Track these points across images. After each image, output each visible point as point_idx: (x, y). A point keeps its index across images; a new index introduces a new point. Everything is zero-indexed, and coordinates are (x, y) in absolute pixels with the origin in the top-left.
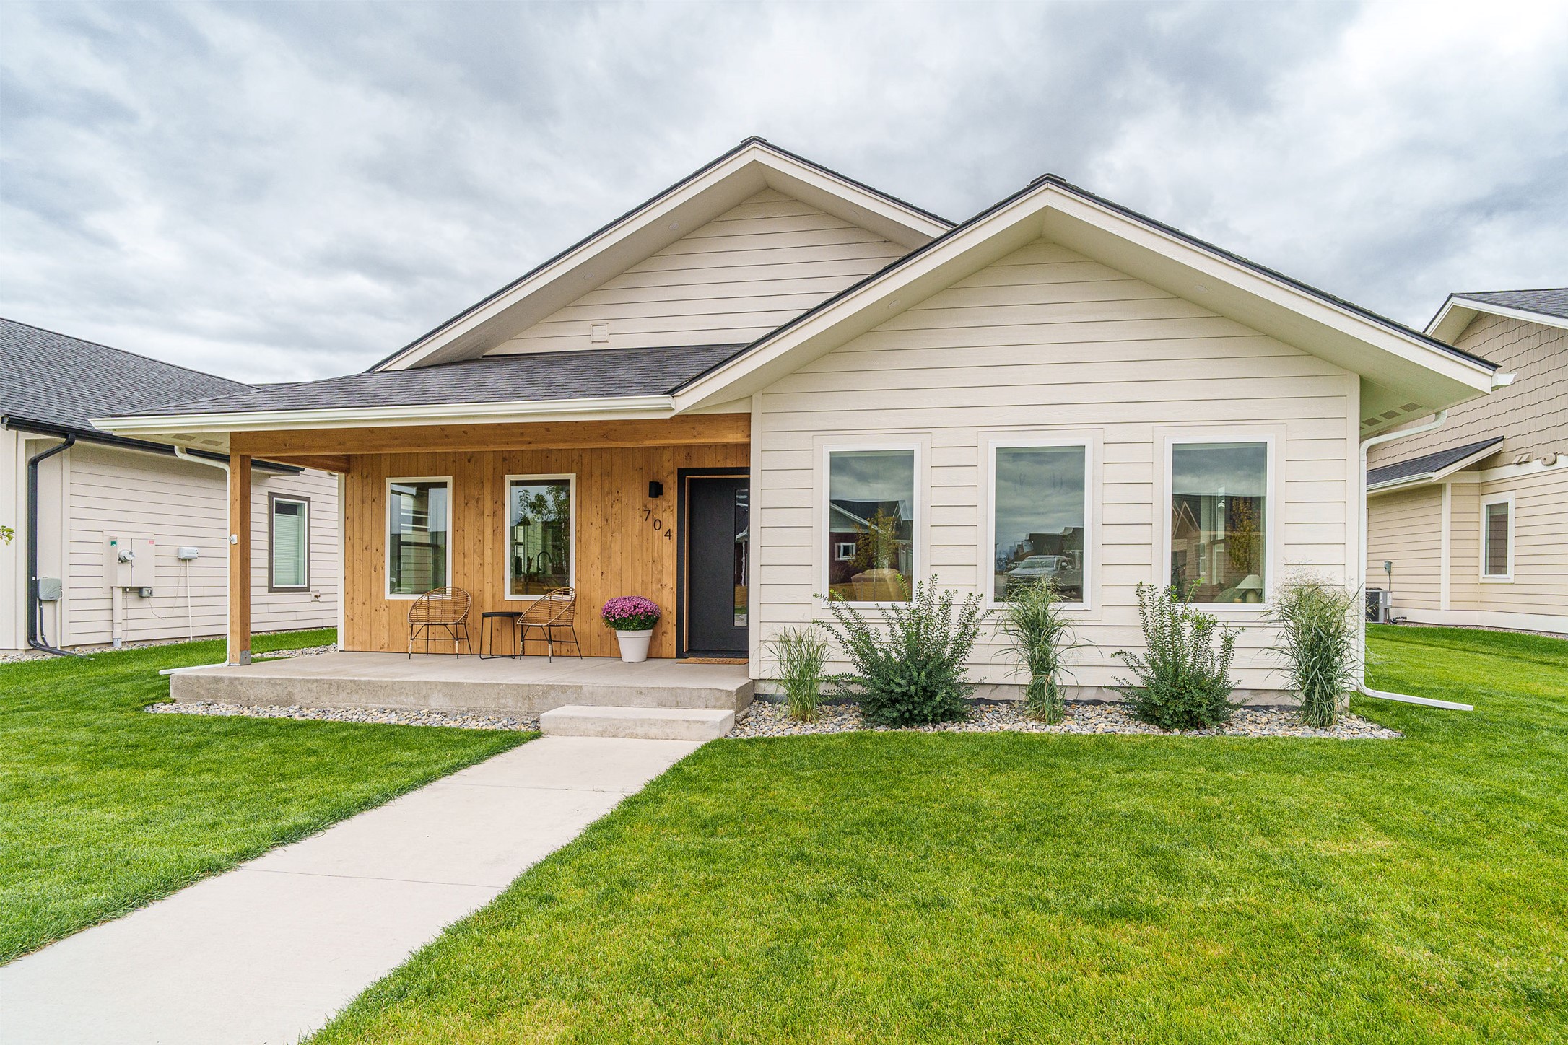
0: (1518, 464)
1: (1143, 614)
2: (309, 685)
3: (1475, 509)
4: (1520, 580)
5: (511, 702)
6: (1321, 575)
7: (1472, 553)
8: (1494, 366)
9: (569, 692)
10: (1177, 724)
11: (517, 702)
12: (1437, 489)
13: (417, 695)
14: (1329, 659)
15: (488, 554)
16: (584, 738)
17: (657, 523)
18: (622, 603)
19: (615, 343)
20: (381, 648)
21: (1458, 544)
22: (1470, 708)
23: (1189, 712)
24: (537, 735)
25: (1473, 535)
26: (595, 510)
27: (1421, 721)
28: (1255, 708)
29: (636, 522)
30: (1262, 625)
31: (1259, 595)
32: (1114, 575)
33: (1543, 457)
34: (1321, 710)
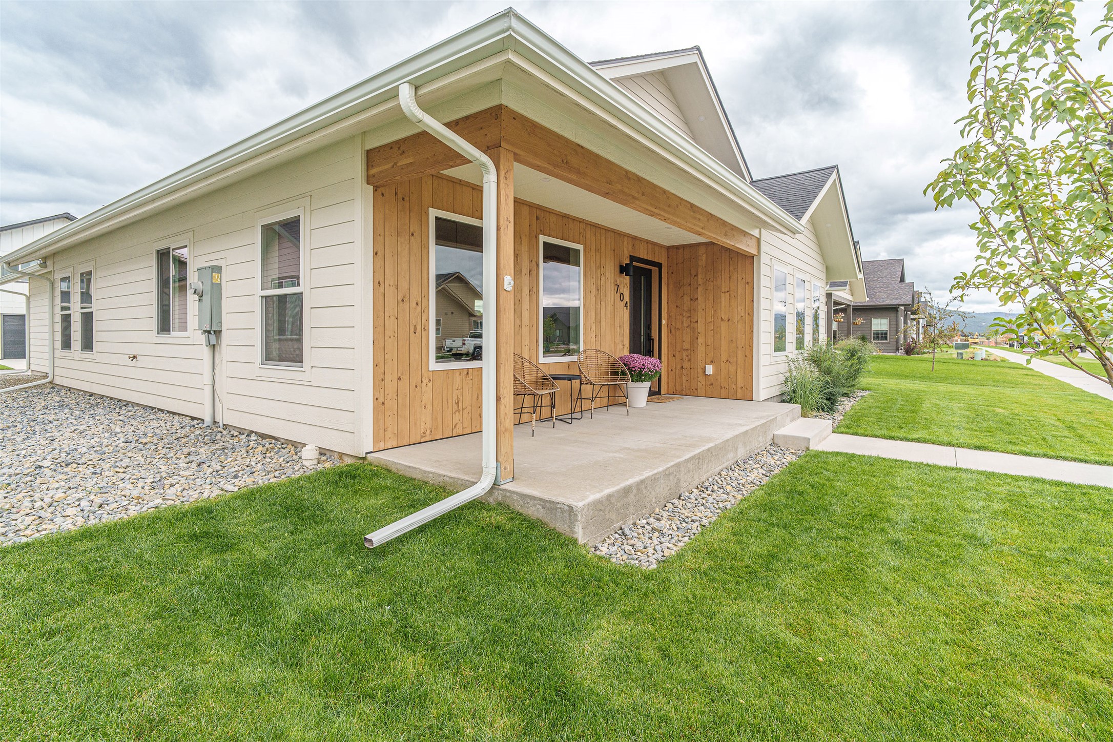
17: (622, 296)
20: (422, 437)
29: (612, 294)
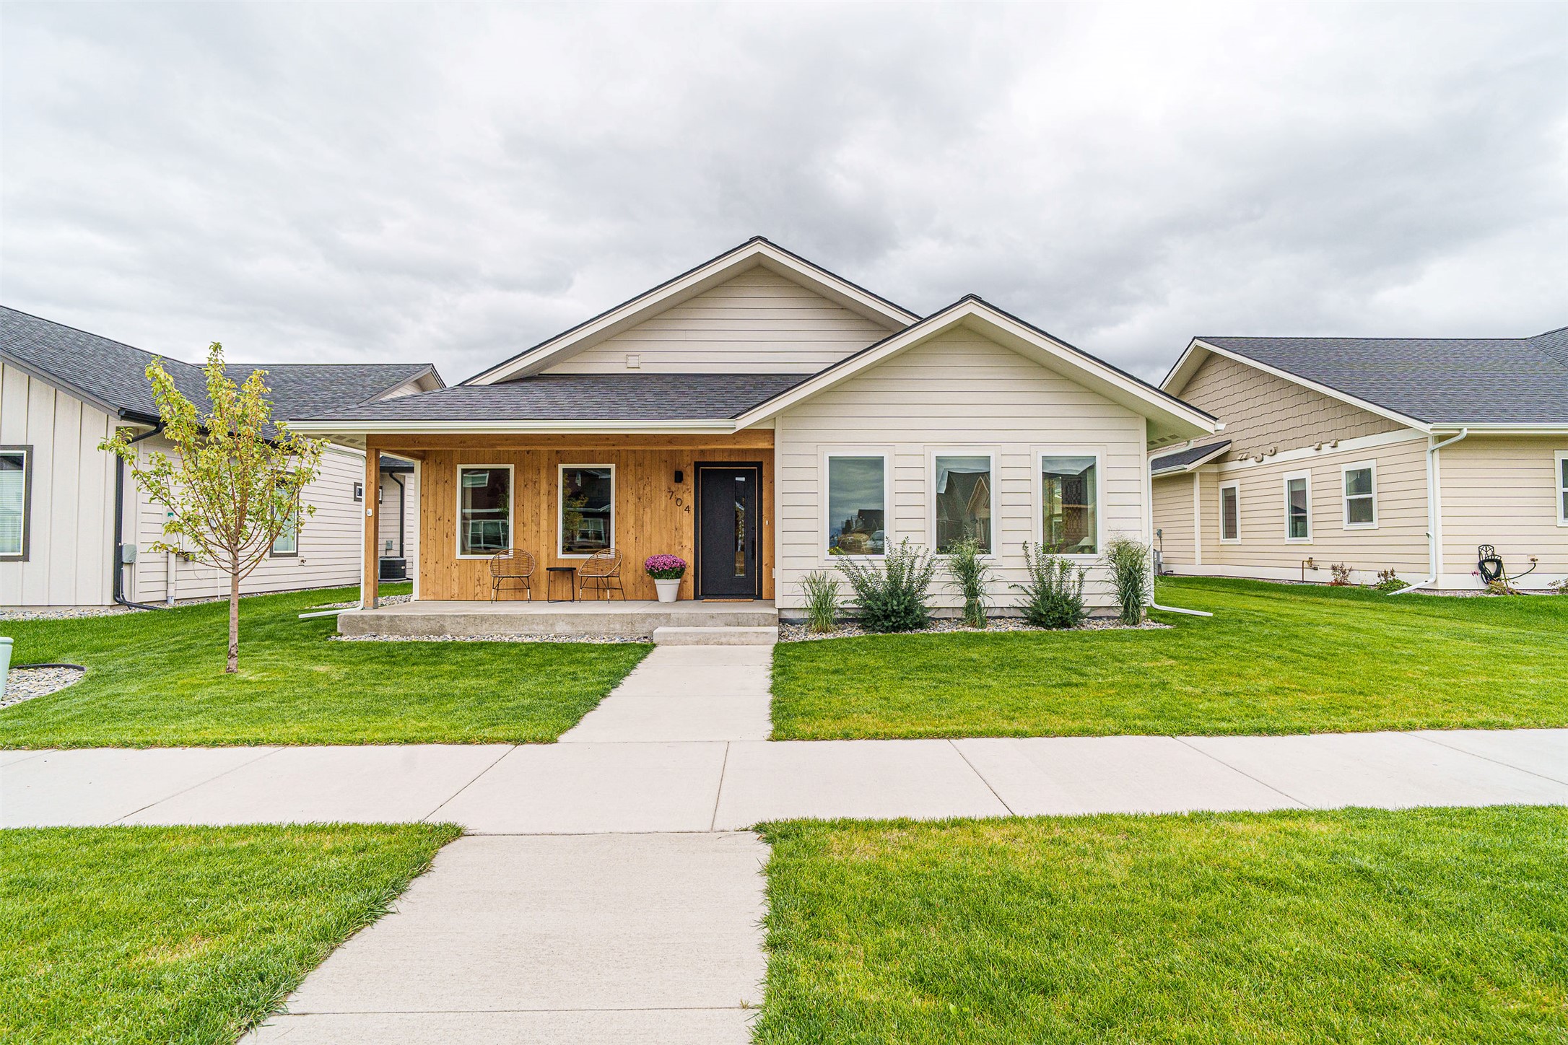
0: (1241, 460)
1: (1028, 561)
2: (457, 619)
3: (1214, 491)
4: (1246, 542)
5: (618, 626)
6: (1128, 536)
7: (1214, 523)
8: (1216, 419)
9: (661, 618)
10: (1054, 626)
11: (622, 626)
12: (1189, 477)
13: (545, 624)
14: (1136, 585)
15: (544, 524)
16: (685, 646)
17: (679, 501)
18: (664, 559)
19: (645, 370)
20: (452, 597)
21: (1206, 516)
22: (1211, 614)
23: (1061, 618)
24: (655, 646)
25: (1214, 510)
26: (630, 492)
27: (1186, 621)
28: (1094, 618)
29: (663, 500)
30: (1097, 567)
31: (1092, 550)
32: (1009, 537)
33: (1256, 456)
34: (1133, 615)
